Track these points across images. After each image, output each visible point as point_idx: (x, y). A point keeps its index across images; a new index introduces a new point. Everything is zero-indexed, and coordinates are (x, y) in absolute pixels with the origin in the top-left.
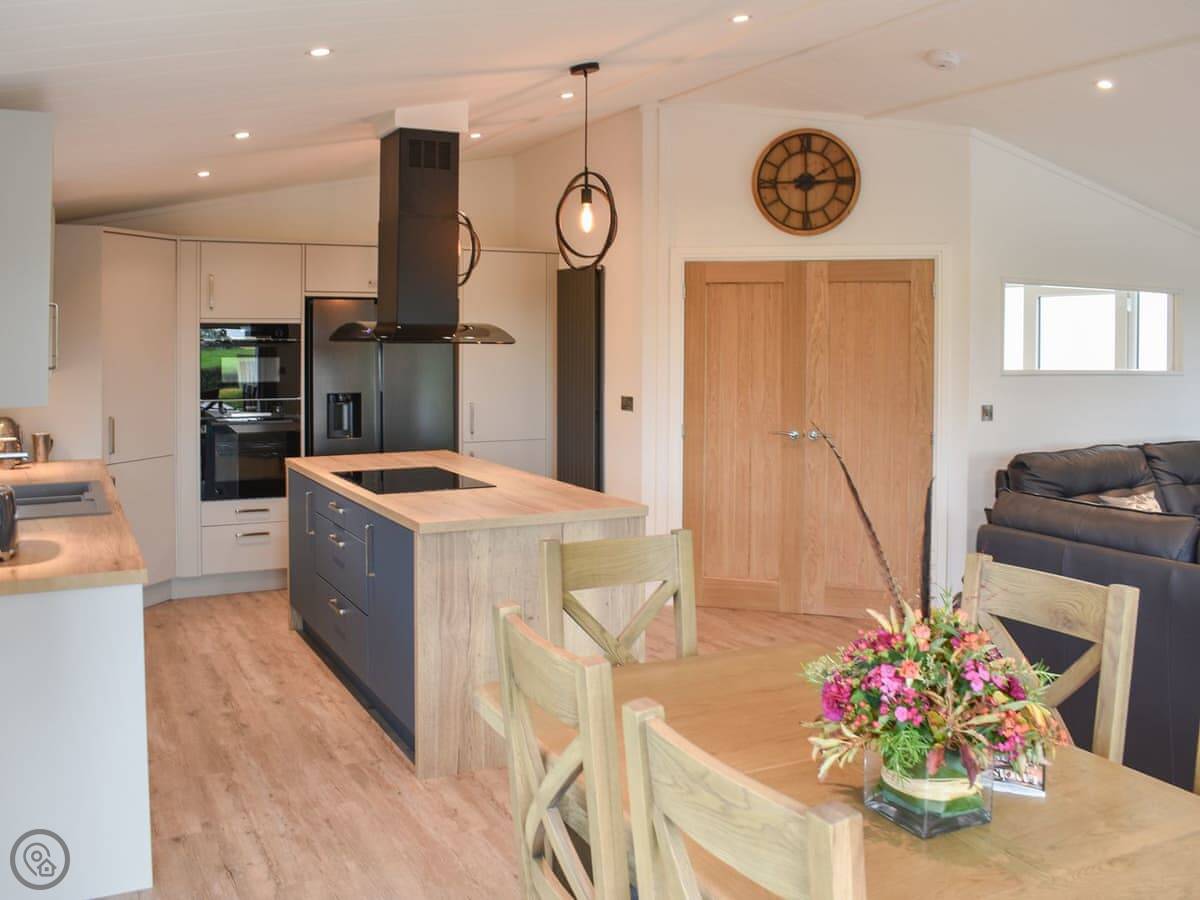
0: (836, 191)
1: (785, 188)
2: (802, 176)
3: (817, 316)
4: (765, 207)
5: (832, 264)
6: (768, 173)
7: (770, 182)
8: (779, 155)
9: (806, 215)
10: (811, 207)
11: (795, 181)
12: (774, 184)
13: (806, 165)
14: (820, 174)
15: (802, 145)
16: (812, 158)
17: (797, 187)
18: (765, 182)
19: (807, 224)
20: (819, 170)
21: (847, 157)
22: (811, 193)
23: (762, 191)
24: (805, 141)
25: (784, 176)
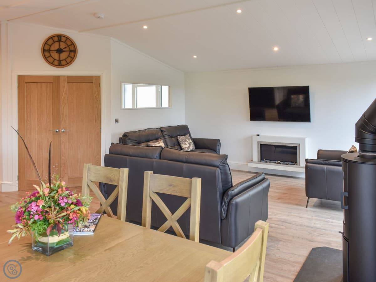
0: (69, 54)
1: (53, 53)
2: (58, 49)
3: (64, 93)
4: (46, 58)
5: (68, 77)
6: (47, 47)
7: (47, 50)
8: (50, 42)
9: (60, 61)
10: (61, 59)
11: (56, 50)
12: (49, 51)
13: (60, 46)
14: (64, 48)
15: (58, 39)
16: (62, 43)
17: (56, 52)
18: (46, 50)
19: (60, 64)
20: (64, 47)
21: (73, 44)
22: (62, 55)
23: (45, 53)
24: (59, 38)
25: (52, 48)
